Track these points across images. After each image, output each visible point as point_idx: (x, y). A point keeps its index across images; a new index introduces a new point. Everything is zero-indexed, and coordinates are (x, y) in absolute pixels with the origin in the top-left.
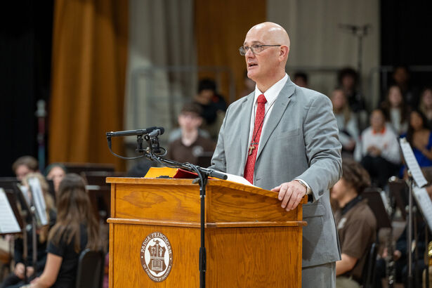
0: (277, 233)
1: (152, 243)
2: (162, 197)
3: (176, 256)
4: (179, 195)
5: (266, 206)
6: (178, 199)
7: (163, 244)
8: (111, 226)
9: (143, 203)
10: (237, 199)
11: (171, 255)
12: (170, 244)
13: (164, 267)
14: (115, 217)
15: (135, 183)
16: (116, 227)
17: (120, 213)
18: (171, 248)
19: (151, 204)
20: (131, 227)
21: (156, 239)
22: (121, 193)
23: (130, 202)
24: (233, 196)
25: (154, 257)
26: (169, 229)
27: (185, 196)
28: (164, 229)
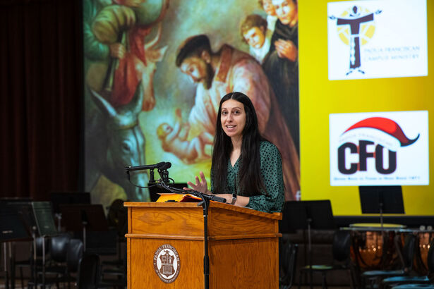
0: (260, 243)
1: (162, 253)
2: (170, 217)
3: (182, 263)
4: (184, 215)
5: (251, 222)
6: (183, 218)
7: (171, 253)
8: (128, 240)
9: (155, 222)
10: (230, 217)
11: (179, 262)
12: (177, 254)
13: (173, 271)
14: (131, 233)
15: (148, 206)
16: (132, 240)
17: (135, 230)
18: (179, 257)
19: (161, 222)
20: (145, 241)
21: (166, 250)
22: (136, 214)
23: (144, 222)
24: (228, 215)
25: (164, 263)
26: (176, 242)
27: (190, 216)
28: (172, 242)
